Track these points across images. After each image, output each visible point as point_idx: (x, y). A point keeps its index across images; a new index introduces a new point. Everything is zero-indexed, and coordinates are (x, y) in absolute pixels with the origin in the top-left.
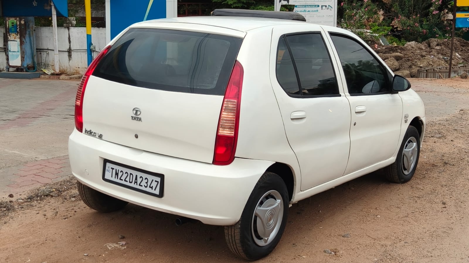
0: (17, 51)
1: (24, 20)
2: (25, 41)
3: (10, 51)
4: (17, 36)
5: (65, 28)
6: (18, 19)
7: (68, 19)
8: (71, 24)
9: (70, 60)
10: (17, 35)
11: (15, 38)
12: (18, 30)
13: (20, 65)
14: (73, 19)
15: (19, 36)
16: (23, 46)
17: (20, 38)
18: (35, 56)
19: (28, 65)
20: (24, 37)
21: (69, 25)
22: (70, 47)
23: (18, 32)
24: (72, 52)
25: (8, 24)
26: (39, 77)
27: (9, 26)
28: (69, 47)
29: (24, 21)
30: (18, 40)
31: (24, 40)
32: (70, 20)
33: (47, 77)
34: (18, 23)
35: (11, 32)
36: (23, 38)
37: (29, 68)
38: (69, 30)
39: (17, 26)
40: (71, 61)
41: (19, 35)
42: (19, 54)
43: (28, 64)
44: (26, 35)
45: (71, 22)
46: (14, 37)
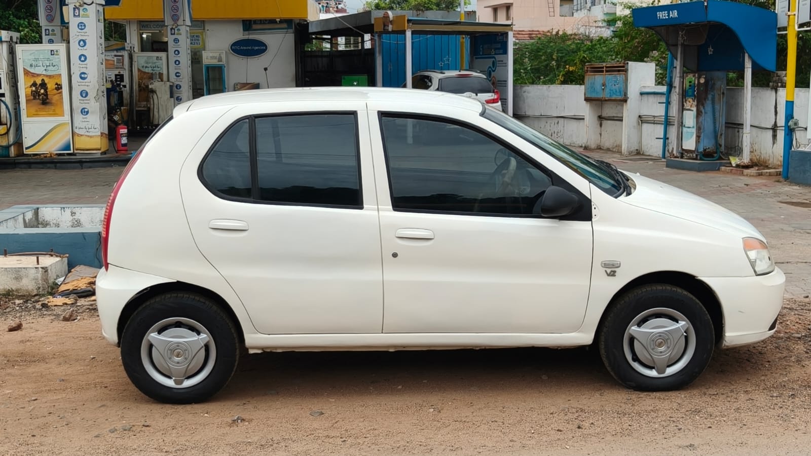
0: (692, 126)
1: (704, 76)
2: (703, 111)
3: (684, 126)
4: (694, 103)
5: (772, 89)
6: (697, 75)
7: (777, 74)
8: (781, 83)
9: (774, 143)
10: (694, 101)
11: (691, 106)
12: (695, 93)
13: (694, 149)
14: (784, 74)
15: (695, 103)
16: (701, 119)
17: (697, 106)
18: (721, 135)
19: (705, 150)
20: (703, 105)
21: (778, 85)
22: (776, 122)
23: (695, 96)
24: (778, 131)
25: (686, 85)
26: (719, 169)
27: (686, 88)
28: (774, 121)
29: (704, 78)
30: (695, 109)
31: (702, 108)
32: (779, 76)
33: (729, 170)
34: (696, 83)
35: (688, 96)
36: (701, 106)
37: (707, 155)
38: (776, 93)
39: (695, 86)
40: (775, 145)
41: (696, 101)
42: (694, 130)
43: (705, 148)
44: (707, 100)
45: (781, 80)
46: (690, 104)
